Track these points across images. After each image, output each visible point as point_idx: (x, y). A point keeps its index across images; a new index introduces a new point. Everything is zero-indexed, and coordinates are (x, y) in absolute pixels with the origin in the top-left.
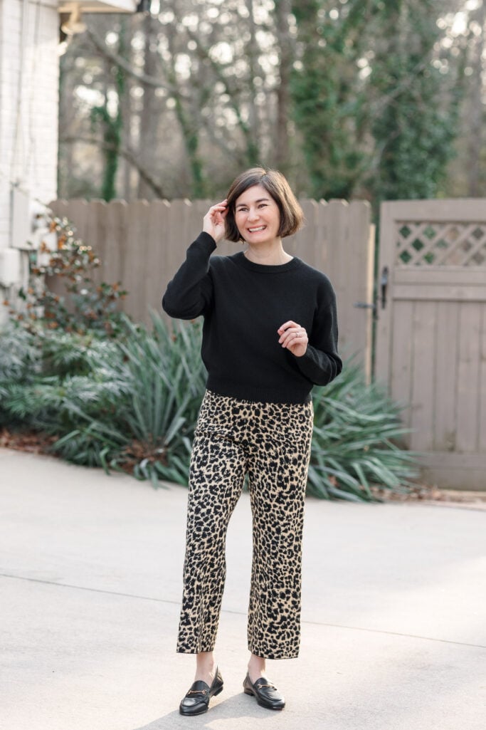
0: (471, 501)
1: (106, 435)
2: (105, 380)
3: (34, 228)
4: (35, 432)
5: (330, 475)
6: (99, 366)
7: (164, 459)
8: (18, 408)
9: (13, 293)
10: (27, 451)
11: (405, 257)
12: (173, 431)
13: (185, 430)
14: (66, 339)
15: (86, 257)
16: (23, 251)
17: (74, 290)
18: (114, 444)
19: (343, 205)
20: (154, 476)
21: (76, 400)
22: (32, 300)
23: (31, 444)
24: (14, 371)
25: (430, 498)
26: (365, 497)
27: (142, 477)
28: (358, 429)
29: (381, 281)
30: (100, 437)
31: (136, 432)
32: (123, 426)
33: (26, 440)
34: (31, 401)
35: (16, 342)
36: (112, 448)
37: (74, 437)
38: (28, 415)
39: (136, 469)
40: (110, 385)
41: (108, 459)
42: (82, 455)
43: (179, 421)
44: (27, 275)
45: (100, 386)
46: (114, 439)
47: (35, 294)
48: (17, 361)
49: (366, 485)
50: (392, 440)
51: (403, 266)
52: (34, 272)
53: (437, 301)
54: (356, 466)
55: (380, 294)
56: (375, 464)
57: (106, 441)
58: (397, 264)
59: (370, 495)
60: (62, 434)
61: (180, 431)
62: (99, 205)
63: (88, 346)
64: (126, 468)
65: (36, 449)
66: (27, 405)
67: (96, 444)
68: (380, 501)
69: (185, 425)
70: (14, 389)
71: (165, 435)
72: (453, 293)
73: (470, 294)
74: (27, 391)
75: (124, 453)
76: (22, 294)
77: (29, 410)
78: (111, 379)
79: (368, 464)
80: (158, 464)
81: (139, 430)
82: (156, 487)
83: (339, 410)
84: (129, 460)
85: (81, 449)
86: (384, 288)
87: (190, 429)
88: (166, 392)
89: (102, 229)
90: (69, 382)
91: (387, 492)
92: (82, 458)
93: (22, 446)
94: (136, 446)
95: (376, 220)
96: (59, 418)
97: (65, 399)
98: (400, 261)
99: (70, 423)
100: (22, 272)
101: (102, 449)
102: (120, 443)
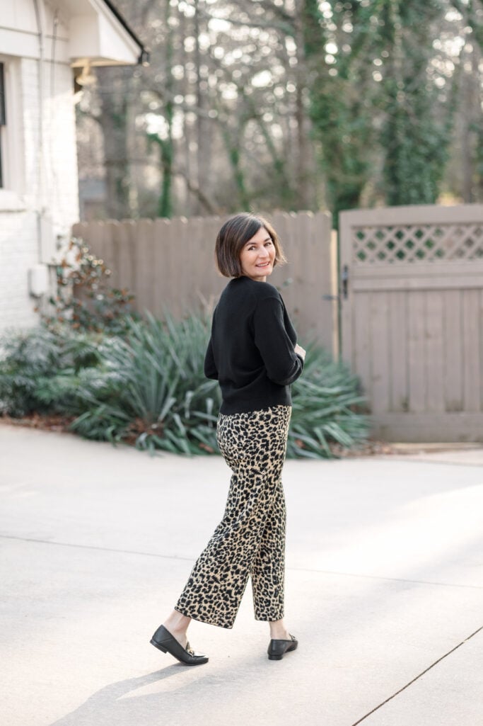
0: (416, 452)
1: (113, 416)
2: (110, 370)
3: (59, 247)
4: (59, 414)
5: (297, 439)
6: (106, 358)
7: (160, 432)
8: (44, 396)
9: (45, 301)
10: (51, 431)
11: (362, 256)
12: (166, 410)
13: (176, 409)
14: (82, 338)
15: (99, 270)
16: (50, 267)
17: (92, 296)
18: (120, 423)
19: (309, 217)
20: (152, 446)
21: (88, 387)
22: (60, 305)
23: (56, 424)
24: (40, 366)
25: (381, 453)
26: (324, 455)
27: (141, 448)
28: (321, 400)
29: (343, 277)
30: (109, 417)
31: (138, 412)
32: (126, 407)
33: (52, 421)
34: (54, 389)
35: (42, 343)
36: (118, 426)
37: (89, 418)
38: (52, 401)
39: (137, 442)
40: (114, 375)
41: (114, 434)
42: (94, 432)
43: (171, 401)
44: (55, 286)
45: (107, 375)
46: (121, 419)
47: (62, 300)
48: (43, 357)
49: (325, 446)
50: (348, 407)
51: (360, 263)
52: (61, 283)
53: (389, 291)
54: (318, 431)
55: (342, 287)
56: (332, 428)
57: (113, 421)
58: (354, 262)
59: (329, 453)
60: (78, 415)
61: (171, 409)
62: (113, 226)
63: (100, 343)
64: (129, 441)
65: (60, 428)
66: (51, 392)
67: (105, 423)
68: (337, 458)
69: (176, 404)
70: (42, 381)
71: (159, 413)
72: (401, 284)
73: (415, 283)
74: (50, 382)
75: (128, 429)
76: (52, 301)
77: (54, 397)
78: (115, 370)
79: (327, 428)
80: (155, 437)
81: (140, 409)
82: (152, 456)
83: (305, 386)
84: (132, 435)
85: (93, 427)
86: (345, 283)
87: (180, 407)
88: (160, 377)
89: (116, 244)
90: (84, 373)
91: (346, 451)
92: (94, 435)
93: (49, 427)
94: (139, 423)
95: (336, 227)
96: (76, 403)
97: (80, 388)
98: (358, 260)
99: (84, 406)
100: (50, 283)
101: (109, 426)
102: (125, 421)
